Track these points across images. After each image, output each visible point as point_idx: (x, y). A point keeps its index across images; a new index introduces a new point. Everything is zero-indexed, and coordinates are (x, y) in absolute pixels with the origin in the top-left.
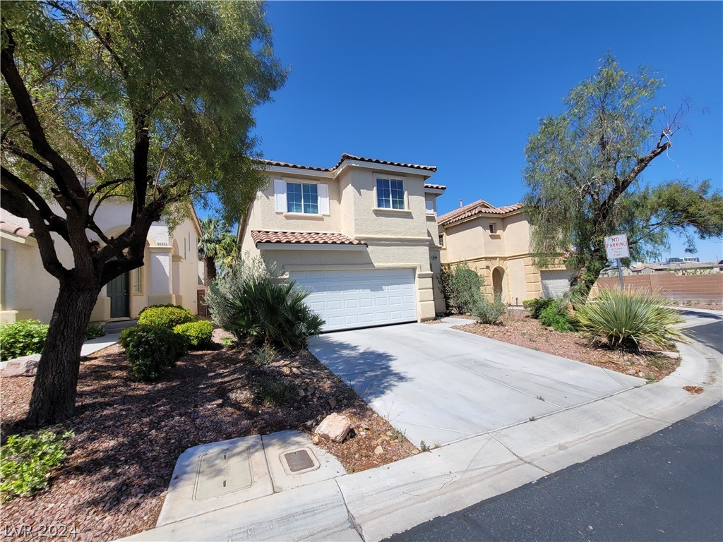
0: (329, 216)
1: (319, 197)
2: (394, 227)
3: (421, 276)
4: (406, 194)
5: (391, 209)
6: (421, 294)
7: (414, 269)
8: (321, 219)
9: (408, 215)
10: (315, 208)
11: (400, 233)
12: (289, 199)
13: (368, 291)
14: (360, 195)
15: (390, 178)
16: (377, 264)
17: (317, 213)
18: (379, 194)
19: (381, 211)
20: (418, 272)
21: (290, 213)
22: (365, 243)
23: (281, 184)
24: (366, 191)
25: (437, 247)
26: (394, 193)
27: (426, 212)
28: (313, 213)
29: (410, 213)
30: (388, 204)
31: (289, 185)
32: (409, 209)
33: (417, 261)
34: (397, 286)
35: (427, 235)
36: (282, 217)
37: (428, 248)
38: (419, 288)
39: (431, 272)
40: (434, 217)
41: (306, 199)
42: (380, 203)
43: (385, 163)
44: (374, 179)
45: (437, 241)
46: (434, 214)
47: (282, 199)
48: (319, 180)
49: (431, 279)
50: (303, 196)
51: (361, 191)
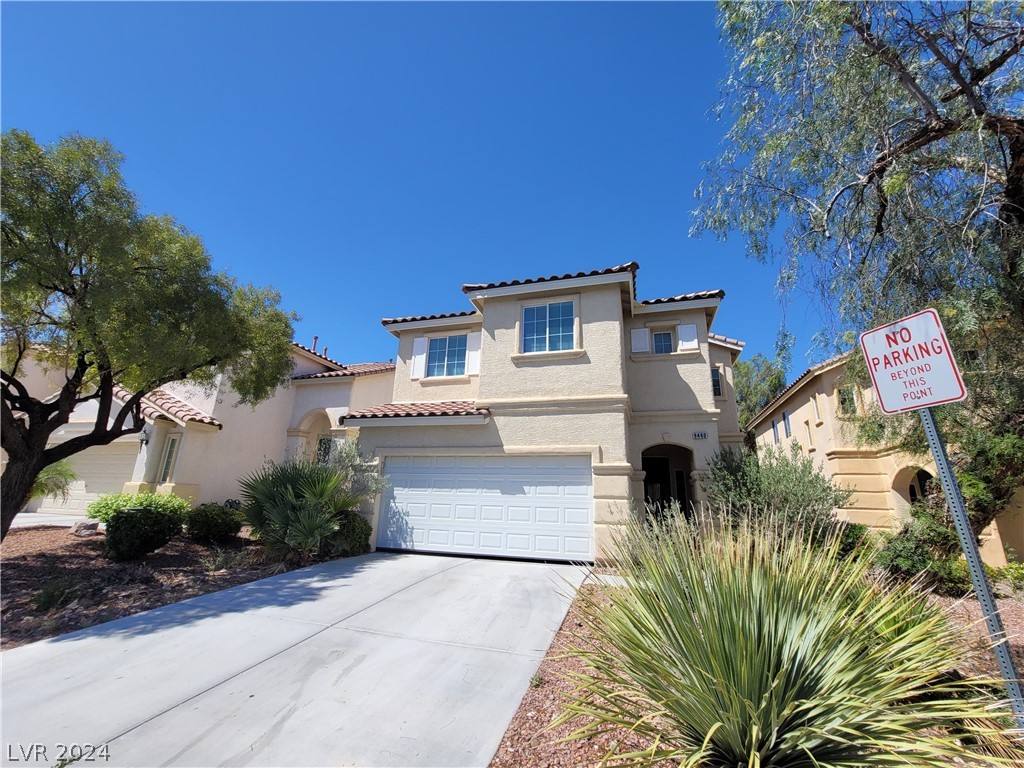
0: (478, 376)
1: (467, 352)
2: (556, 382)
3: (602, 472)
4: (576, 321)
5: (547, 352)
6: (598, 508)
7: (588, 456)
8: (467, 382)
9: (582, 358)
10: (462, 366)
11: (559, 391)
12: (430, 359)
13: (497, 493)
14: (493, 338)
15: (547, 302)
16: (509, 448)
17: (463, 373)
18: (527, 331)
19: (523, 357)
20: (595, 463)
21: (430, 378)
22: (488, 411)
23: (422, 342)
24: (504, 331)
25: (707, 413)
26: (554, 326)
27: (679, 348)
28: (458, 374)
29: (585, 353)
30: (541, 346)
31: (432, 342)
32: (581, 347)
33: (594, 442)
34: (553, 489)
35: (622, 391)
36: (417, 384)
37: (622, 416)
38: (598, 494)
39: (626, 464)
40: (700, 354)
41: (451, 356)
42: (526, 346)
43: (529, 282)
44: (516, 309)
45: (707, 402)
46: (699, 349)
47: (420, 361)
48: (470, 328)
49: (626, 477)
50: (448, 353)
51: (496, 332)
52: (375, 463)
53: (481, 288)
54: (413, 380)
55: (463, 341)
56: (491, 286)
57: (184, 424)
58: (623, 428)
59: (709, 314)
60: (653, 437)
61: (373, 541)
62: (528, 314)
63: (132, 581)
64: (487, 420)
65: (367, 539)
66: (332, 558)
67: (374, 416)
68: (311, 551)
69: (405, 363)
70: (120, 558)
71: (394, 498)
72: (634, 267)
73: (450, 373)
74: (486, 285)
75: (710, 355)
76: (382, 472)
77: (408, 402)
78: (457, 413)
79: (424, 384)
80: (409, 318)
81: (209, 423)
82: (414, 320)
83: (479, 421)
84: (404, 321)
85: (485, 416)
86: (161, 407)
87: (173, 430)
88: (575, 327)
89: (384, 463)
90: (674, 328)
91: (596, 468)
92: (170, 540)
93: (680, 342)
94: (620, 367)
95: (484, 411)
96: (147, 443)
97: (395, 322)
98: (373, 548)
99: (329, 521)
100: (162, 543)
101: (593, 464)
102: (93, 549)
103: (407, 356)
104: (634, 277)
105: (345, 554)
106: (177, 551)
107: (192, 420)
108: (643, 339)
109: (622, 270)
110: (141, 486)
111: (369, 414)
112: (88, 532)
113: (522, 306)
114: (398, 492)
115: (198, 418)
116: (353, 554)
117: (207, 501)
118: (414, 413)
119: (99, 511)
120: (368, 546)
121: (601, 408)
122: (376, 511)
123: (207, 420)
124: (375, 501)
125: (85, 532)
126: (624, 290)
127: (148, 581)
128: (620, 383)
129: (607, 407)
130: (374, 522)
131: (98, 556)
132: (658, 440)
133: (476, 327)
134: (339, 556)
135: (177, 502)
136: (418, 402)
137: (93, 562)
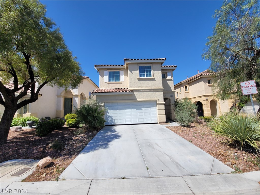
0: (124, 82)
1: (120, 76)
6: (159, 112)
7: (156, 101)
8: (121, 83)
10: (119, 79)
11: (149, 87)
12: (109, 77)
15: (145, 65)
16: (138, 100)
17: (119, 81)
18: (140, 72)
19: (140, 78)
21: (110, 82)
23: (107, 72)
25: (173, 92)
26: (147, 71)
30: (144, 75)
31: (110, 72)
32: (153, 77)
34: (148, 108)
39: (164, 102)
41: (116, 76)
46: (171, 78)
49: (164, 105)
52: (102, 104)
54: (105, 82)
58: (163, 95)
62: (140, 68)
71: (108, 113)
72: (165, 59)
73: (116, 81)
74: (130, 59)
77: (104, 88)
78: (126, 92)
81: (39, 94)
88: (152, 72)
89: (105, 104)
90: (166, 73)
91: (158, 104)
93: (168, 76)
95: (132, 91)
103: (103, 76)
125: (18, 130)
128: (162, 85)
129: (159, 90)
136: (108, 88)
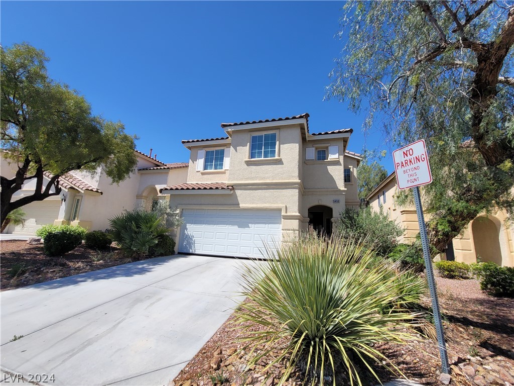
0: (229, 170)
1: (224, 158)
2: (266, 173)
3: (286, 218)
4: (277, 143)
5: (262, 158)
6: (284, 234)
7: (280, 210)
8: (224, 173)
9: (279, 162)
10: (222, 165)
13: (236, 227)
14: (236, 151)
17: (222, 169)
18: (253, 148)
19: (251, 161)
20: (283, 213)
21: (206, 171)
22: (233, 188)
24: (241, 147)
25: (340, 190)
26: (266, 145)
27: (329, 157)
28: (219, 169)
29: (281, 159)
30: (260, 155)
31: (207, 153)
32: (279, 156)
33: (283, 203)
34: (263, 225)
35: (298, 179)
36: (199, 174)
37: (297, 191)
38: (284, 228)
39: (298, 214)
40: (339, 161)
41: (216, 160)
42: (252, 155)
43: (254, 122)
44: (248, 137)
45: (341, 185)
46: (339, 158)
47: (201, 162)
48: (226, 146)
49: (298, 220)
50: (215, 158)
51: (238, 148)
52: (177, 212)
53: (230, 125)
54: (197, 172)
55: (222, 152)
56: (235, 124)
57: (83, 192)
58: (297, 196)
59: (345, 141)
60: (314, 202)
61: (176, 249)
62: (254, 139)
63: (56, 265)
64: (232, 192)
65: (173, 248)
66: (155, 257)
67: (177, 189)
68: (144, 253)
69: (193, 163)
70: (52, 255)
71: (187, 229)
72: (307, 116)
73: (216, 168)
74: (233, 124)
75: (344, 162)
76: (181, 217)
77: (194, 183)
78: (217, 188)
79: (203, 174)
80: (195, 140)
81: (96, 191)
82: (198, 141)
83: (228, 192)
84: (193, 141)
85: (231, 190)
86: (71, 183)
87: (78, 194)
88: (276, 146)
89: (182, 212)
90: (327, 148)
91: (283, 216)
92: (76, 247)
93: (330, 155)
94: (297, 166)
95: (230, 187)
96: (65, 201)
97: (188, 142)
98: (176, 252)
99: (153, 239)
100: (73, 248)
101: (282, 214)
102: (38, 251)
103: (194, 159)
104: (307, 121)
105: (162, 255)
106: (80, 252)
107: (87, 189)
108: (311, 153)
109: (301, 117)
110: (63, 221)
111: (174, 188)
112: (36, 243)
113: (251, 135)
114: (188, 226)
115: (90, 189)
116: (166, 255)
117: (97, 229)
118: (196, 188)
119: (42, 233)
120: (174, 251)
121: (287, 187)
122: (178, 235)
123: (95, 190)
124: (177, 231)
125: (34, 243)
126: (302, 127)
127: (64, 265)
128: (297, 175)
129: (290, 187)
130: (177, 240)
131: (41, 254)
132: (316, 203)
133: (228, 145)
134: (159, 256)
135: (81, 229)
136: (200, 183)
137: (38, 257)
